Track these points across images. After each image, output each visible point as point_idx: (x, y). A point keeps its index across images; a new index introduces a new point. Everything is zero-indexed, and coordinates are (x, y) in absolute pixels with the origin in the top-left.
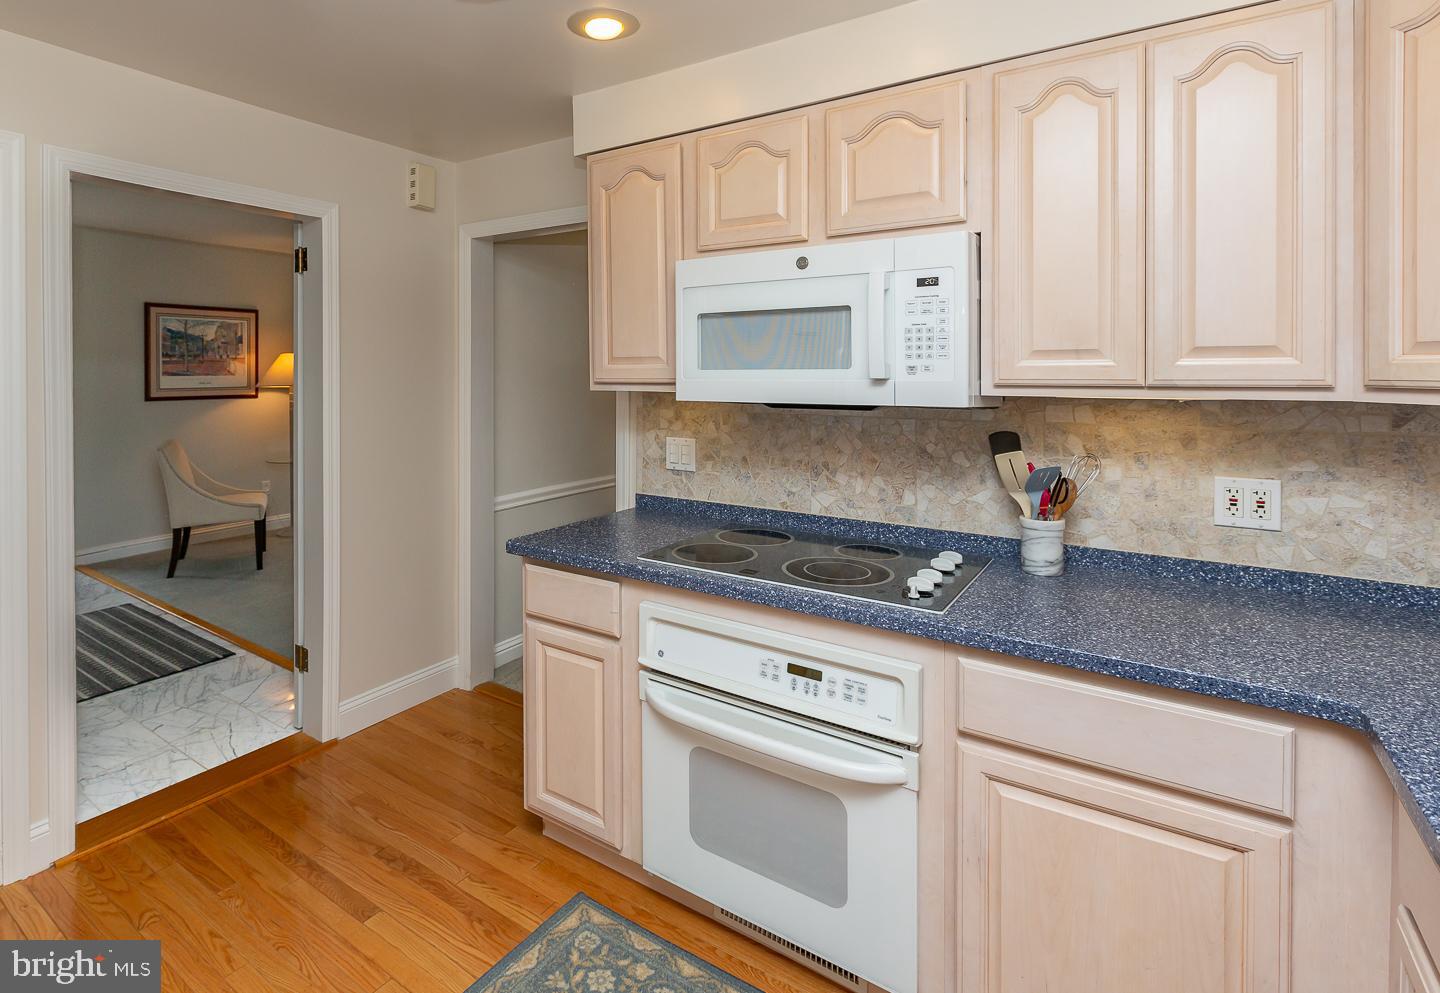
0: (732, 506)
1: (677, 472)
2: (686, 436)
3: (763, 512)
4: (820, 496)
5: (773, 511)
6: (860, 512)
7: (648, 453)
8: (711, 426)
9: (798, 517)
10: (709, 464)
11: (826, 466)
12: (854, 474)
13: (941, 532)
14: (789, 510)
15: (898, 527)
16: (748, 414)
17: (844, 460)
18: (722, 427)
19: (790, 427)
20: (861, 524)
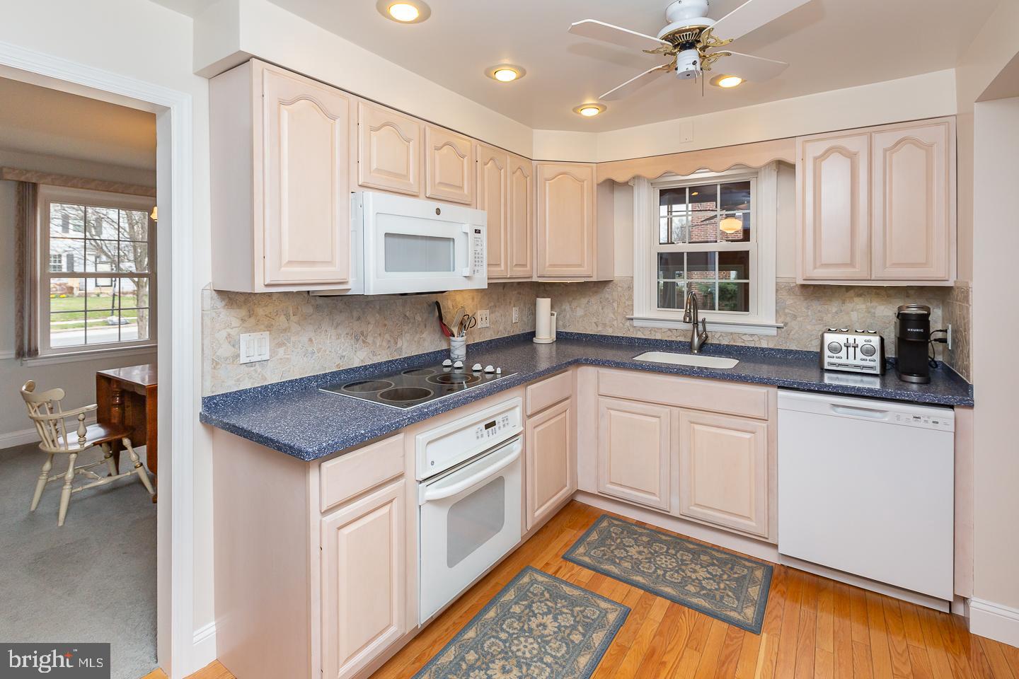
0: (301, 379)
1: (251, 364)
2: (260, 330)
3: (325, 375)
4: (359, 353)
5: (331, 373)
6: (379, 357)
7: (218, 354)
8: (283, 318)
9: (347, 371)
10: (281, 351)
11: (362, 333)
12: (376, 335)
13: (412, 356)
14: (341, 369)
15: (397, 360)
16: (312, 305)
17: (371, 327)
18: (292, 318)
19: (341, 312)
20: (380, 364)
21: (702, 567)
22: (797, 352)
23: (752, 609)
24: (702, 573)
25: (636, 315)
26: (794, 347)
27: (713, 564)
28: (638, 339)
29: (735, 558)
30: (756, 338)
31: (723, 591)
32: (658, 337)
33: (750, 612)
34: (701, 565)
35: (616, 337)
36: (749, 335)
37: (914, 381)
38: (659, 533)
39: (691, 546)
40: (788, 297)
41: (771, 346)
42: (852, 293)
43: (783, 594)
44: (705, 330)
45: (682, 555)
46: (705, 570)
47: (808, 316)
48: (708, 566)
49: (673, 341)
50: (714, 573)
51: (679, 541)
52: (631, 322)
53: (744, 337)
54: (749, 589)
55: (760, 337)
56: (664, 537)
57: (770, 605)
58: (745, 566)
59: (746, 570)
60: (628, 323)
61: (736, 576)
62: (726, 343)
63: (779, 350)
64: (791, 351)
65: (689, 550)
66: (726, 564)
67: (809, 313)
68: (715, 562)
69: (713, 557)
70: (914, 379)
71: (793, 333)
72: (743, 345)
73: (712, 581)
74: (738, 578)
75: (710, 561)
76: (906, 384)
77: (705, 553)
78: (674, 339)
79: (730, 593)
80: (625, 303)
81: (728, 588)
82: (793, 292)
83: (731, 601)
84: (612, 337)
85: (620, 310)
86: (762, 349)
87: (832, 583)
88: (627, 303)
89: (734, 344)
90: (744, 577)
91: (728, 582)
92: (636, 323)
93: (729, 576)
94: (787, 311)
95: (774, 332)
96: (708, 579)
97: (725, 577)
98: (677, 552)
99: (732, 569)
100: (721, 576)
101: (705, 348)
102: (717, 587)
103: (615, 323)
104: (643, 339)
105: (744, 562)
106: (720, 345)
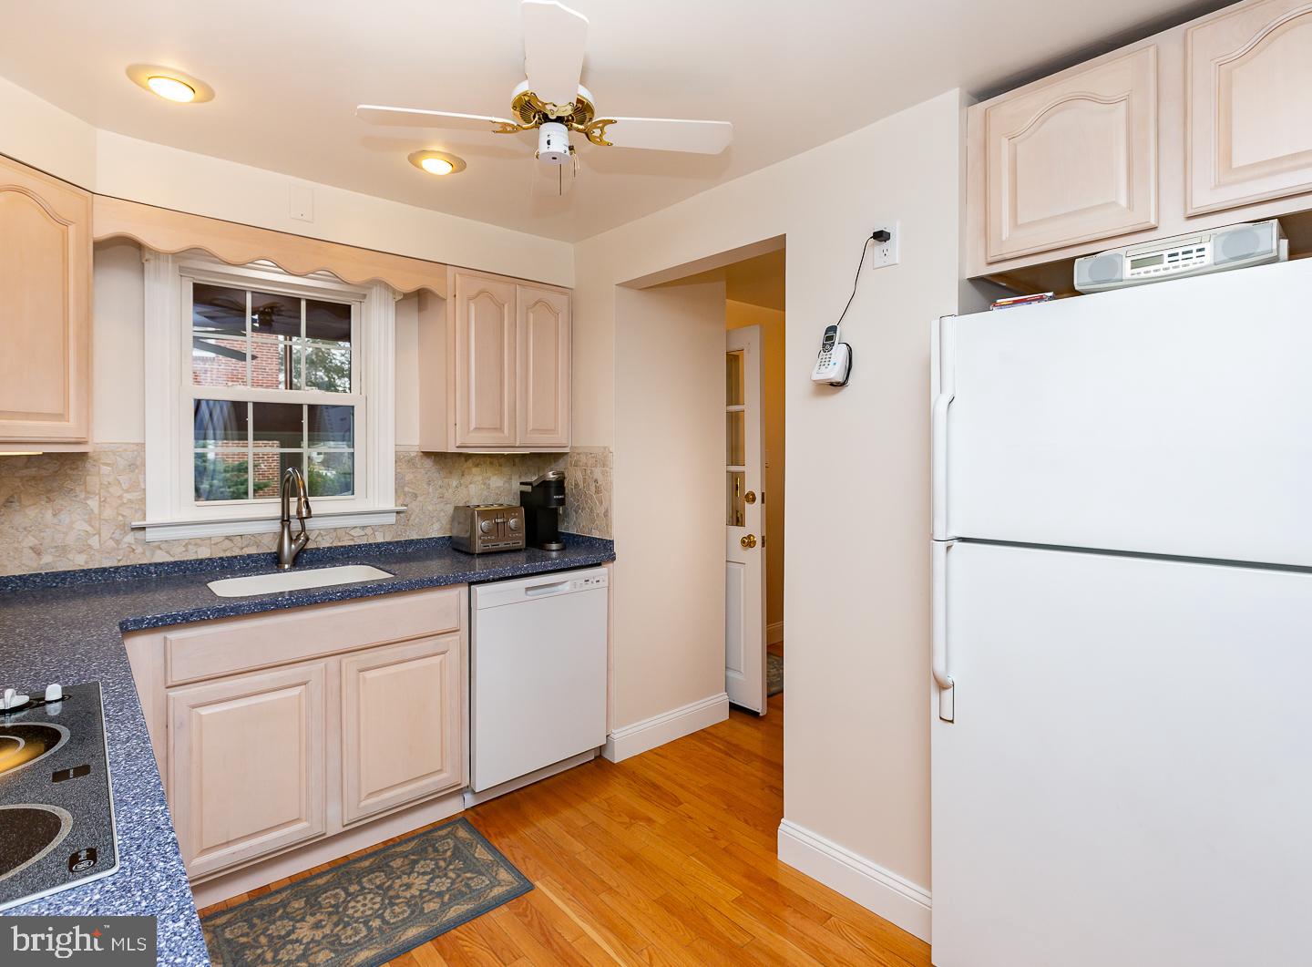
21: (409, 875)
22: (418, 541)
23: (502, 870)
24: (419, 882)
25: (150, 520)
26: (415, 537)
27: (415, 862)
28: (156, 565)
29: (425, 837)
30: (369, 531)
31: (460, 879)
32: (204, 553)
33: (504, 875)
34: (406, 874)
35: (96, 571)
36: (360, 527)
37: (554, 548)
38: (305, 881)
39: (366, 863)
40: (407, 471)
41: (388, 539)
42: (470, 462)
43: (501, 834)
44: (303, 529)
45: (370, 881)
46: (416, 874)
47: (429, 493)
48: (413, 868)
49: (236, 557)
50: (429, 870)
51: (343, 870)
52: (139, 534)
53: (352, 532)
54: (476, 855)
55: (374, 528)
56: (320, 881)
57: (507, 853)
58: (444, 838)
59: (449, 840)
60: (130, 538)
61: (449, 853)
62: (326, 545)
63: (397, 542)
64: (411, 542)
65: (370, 870)
66: (425, 850)
67: (431, 490)
68: (412, 857)
69: (405, 855)
70: (554, 546)
71: (413, 517)
72: (352, 543)
73: (438, 880)
74: (453, 854)
75: (407, 862)
76: (548, 553)
77: (395, 856)
78: (237, 552)
79: (468, 875)
80: (120, 497)
81: (459, 872)
82: (413, 464)
83: (480, 882)
84: (86, 572)
85: (108, 513)
86: (378, 545)
87: (516, 794)
88: (127, 496)
89: (340, 544)
90: (456, 848)
91: (451, 867)
92: (150, 535)
93: (445, 860)
94: (406, 489)
95: (392, 519)
96: (432, 880)
97: (442, 864)
98: (360, 883)
99: (436, 850)
100: (438, 867)
101: (305, 558)
102: (449, 881)
103: (94, 541)
104: (168, 564)
105: (436, 834)
106: (318, 549)
